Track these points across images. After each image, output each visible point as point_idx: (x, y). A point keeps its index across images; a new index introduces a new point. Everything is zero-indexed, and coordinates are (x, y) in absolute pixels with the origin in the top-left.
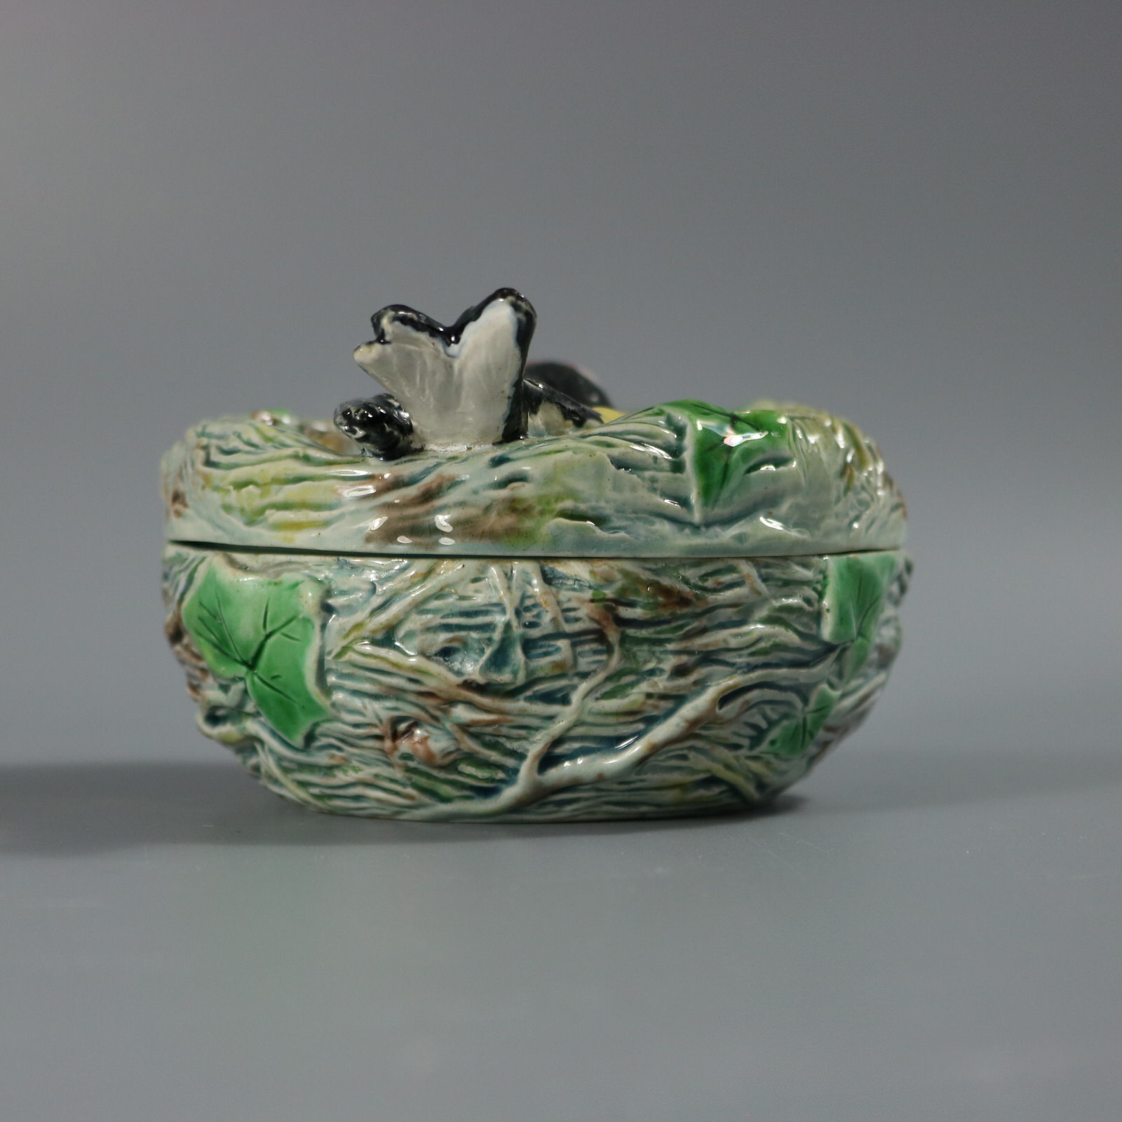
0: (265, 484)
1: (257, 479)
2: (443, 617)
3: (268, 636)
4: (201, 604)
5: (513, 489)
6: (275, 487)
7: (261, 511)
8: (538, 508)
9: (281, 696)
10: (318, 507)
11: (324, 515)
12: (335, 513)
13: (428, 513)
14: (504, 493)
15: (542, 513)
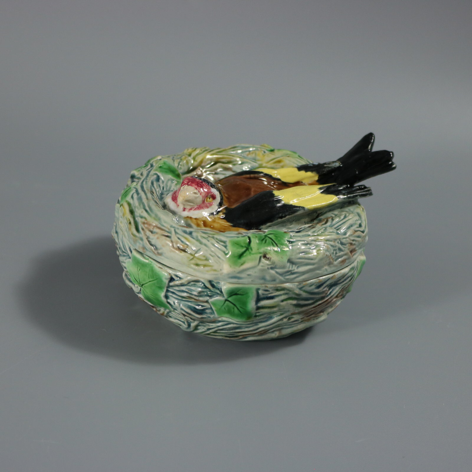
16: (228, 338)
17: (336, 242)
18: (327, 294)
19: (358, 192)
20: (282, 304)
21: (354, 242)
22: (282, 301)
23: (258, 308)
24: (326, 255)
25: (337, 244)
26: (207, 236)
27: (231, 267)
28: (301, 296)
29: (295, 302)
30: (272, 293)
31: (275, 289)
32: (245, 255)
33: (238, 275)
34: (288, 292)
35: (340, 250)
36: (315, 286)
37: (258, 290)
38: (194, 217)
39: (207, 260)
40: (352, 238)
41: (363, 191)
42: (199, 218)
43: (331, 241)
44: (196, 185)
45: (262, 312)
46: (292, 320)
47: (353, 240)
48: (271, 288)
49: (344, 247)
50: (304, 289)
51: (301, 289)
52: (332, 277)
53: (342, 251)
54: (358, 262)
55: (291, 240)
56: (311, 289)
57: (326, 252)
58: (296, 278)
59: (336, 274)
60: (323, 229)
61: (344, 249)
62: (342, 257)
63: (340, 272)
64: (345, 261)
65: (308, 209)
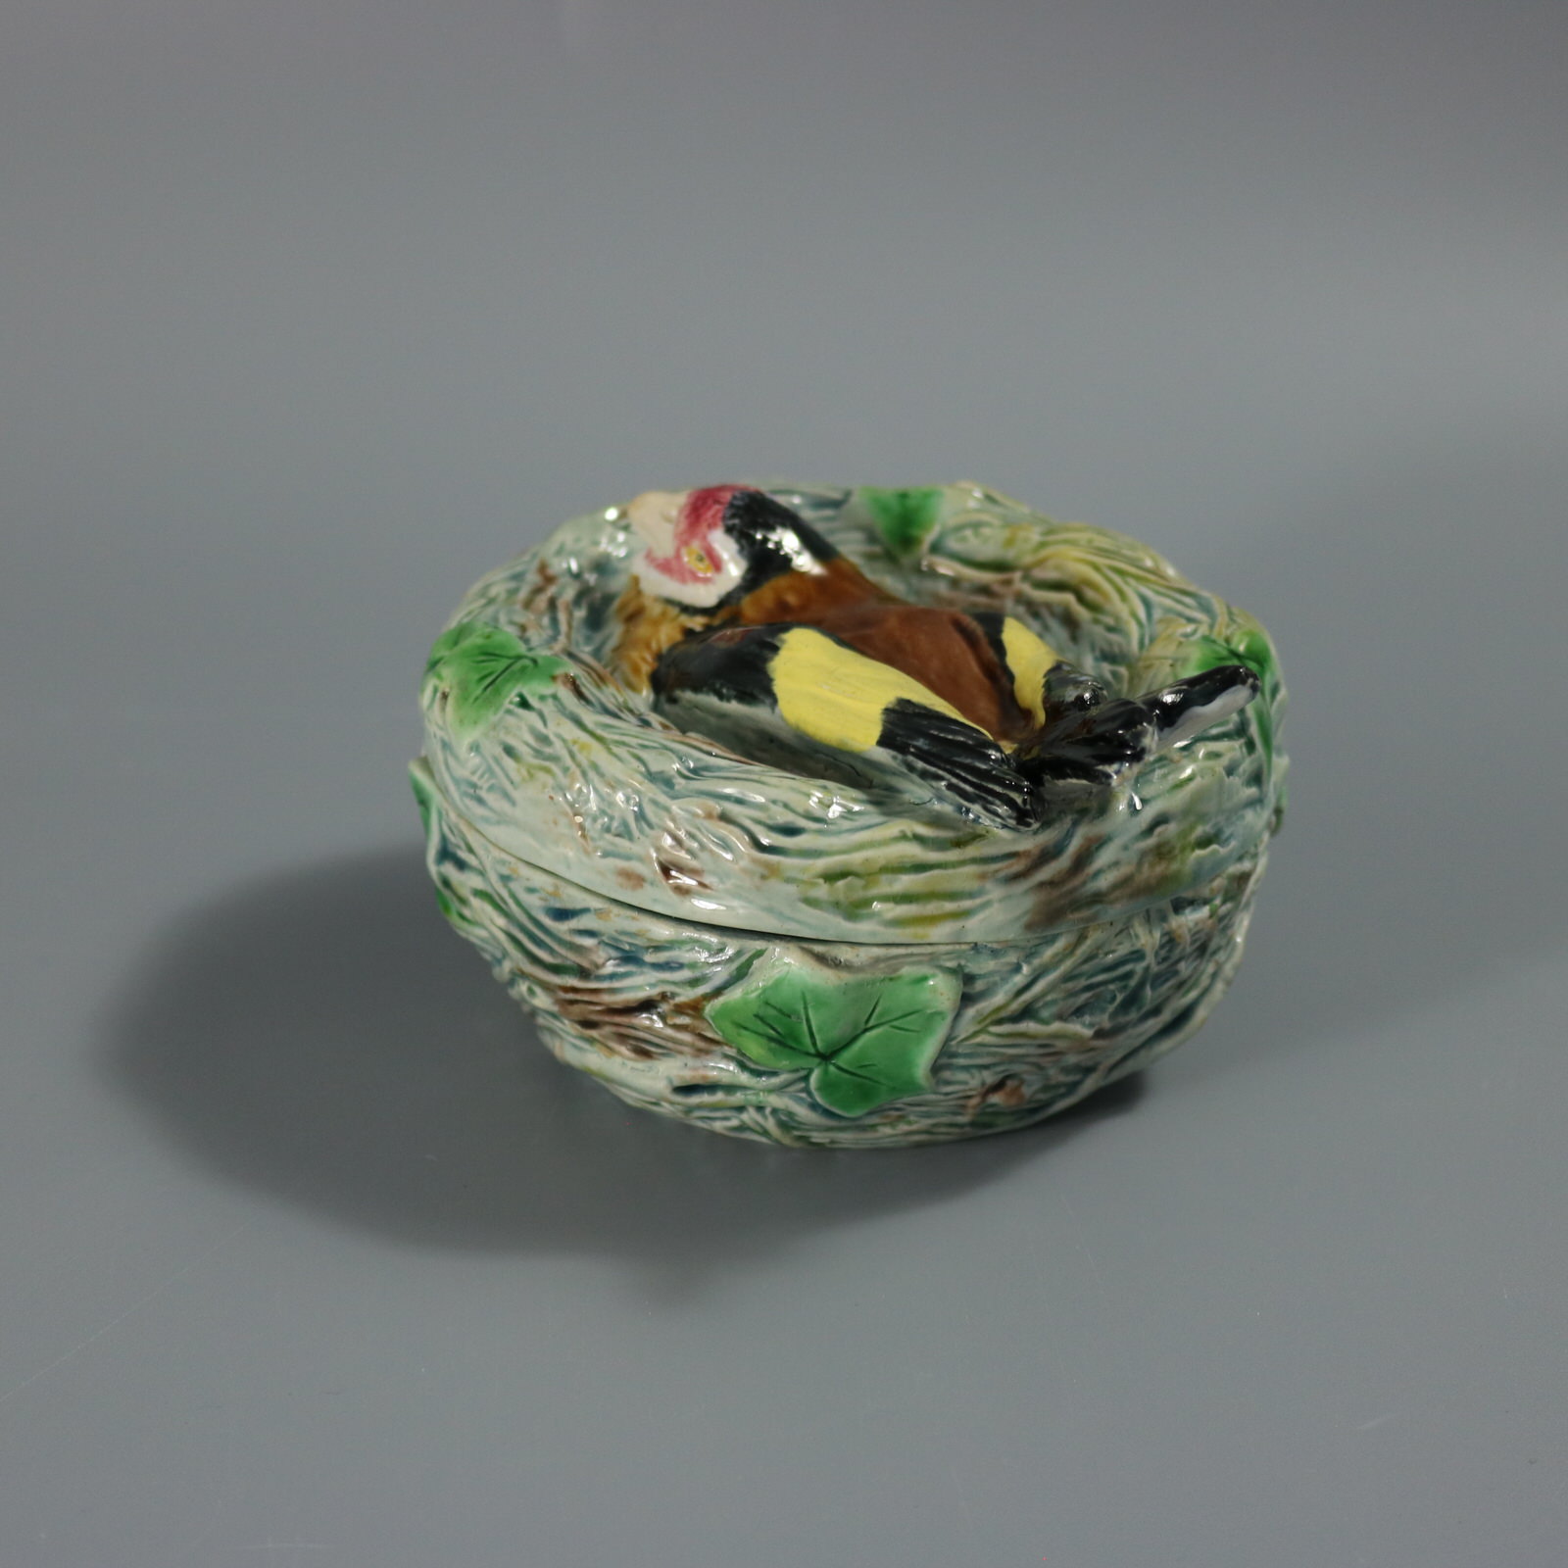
0: (870, 874)
1: (856, 868)
2: (1087, 979)
3: (866, 1030)
4: (767, 1003)
5: (1159, 835)
6: (884, 878)
7: (867, 903)
8: (1178, 846)
9: (859, 1080)
10: (952, 896)
11: (967, 904)
12: (978, 901)
13: (1084, 883)
14: (1151, 841)
15: (1183, 850)
17: (620, 792)
18: (597, 967)
20: (474, 902)
22: (474, 893)
24: (551, 798)
25: (619, 802)
29: (500, 922)
30: (460, 848)
31: (461, 835)
34: (482, 868)
35: (625, 828)
36: (543, 899)
37: (439, 813)
43: (602, 776)
47: (690, 836)
48: (455, 825)
50: (513, 885)
51: (505, 879)
52: (598, 912)
53: (631, 838)
54: (759, 954)
55: (533, 701)
56: (533, 902)
57: (553, 788)
58: (486, 820)
59: (615, 910)
60: (640, 742)
61: (641, 837)
62: (628, 858)
63: (635, 914)
64: (636, 880)
65: (782, 718)
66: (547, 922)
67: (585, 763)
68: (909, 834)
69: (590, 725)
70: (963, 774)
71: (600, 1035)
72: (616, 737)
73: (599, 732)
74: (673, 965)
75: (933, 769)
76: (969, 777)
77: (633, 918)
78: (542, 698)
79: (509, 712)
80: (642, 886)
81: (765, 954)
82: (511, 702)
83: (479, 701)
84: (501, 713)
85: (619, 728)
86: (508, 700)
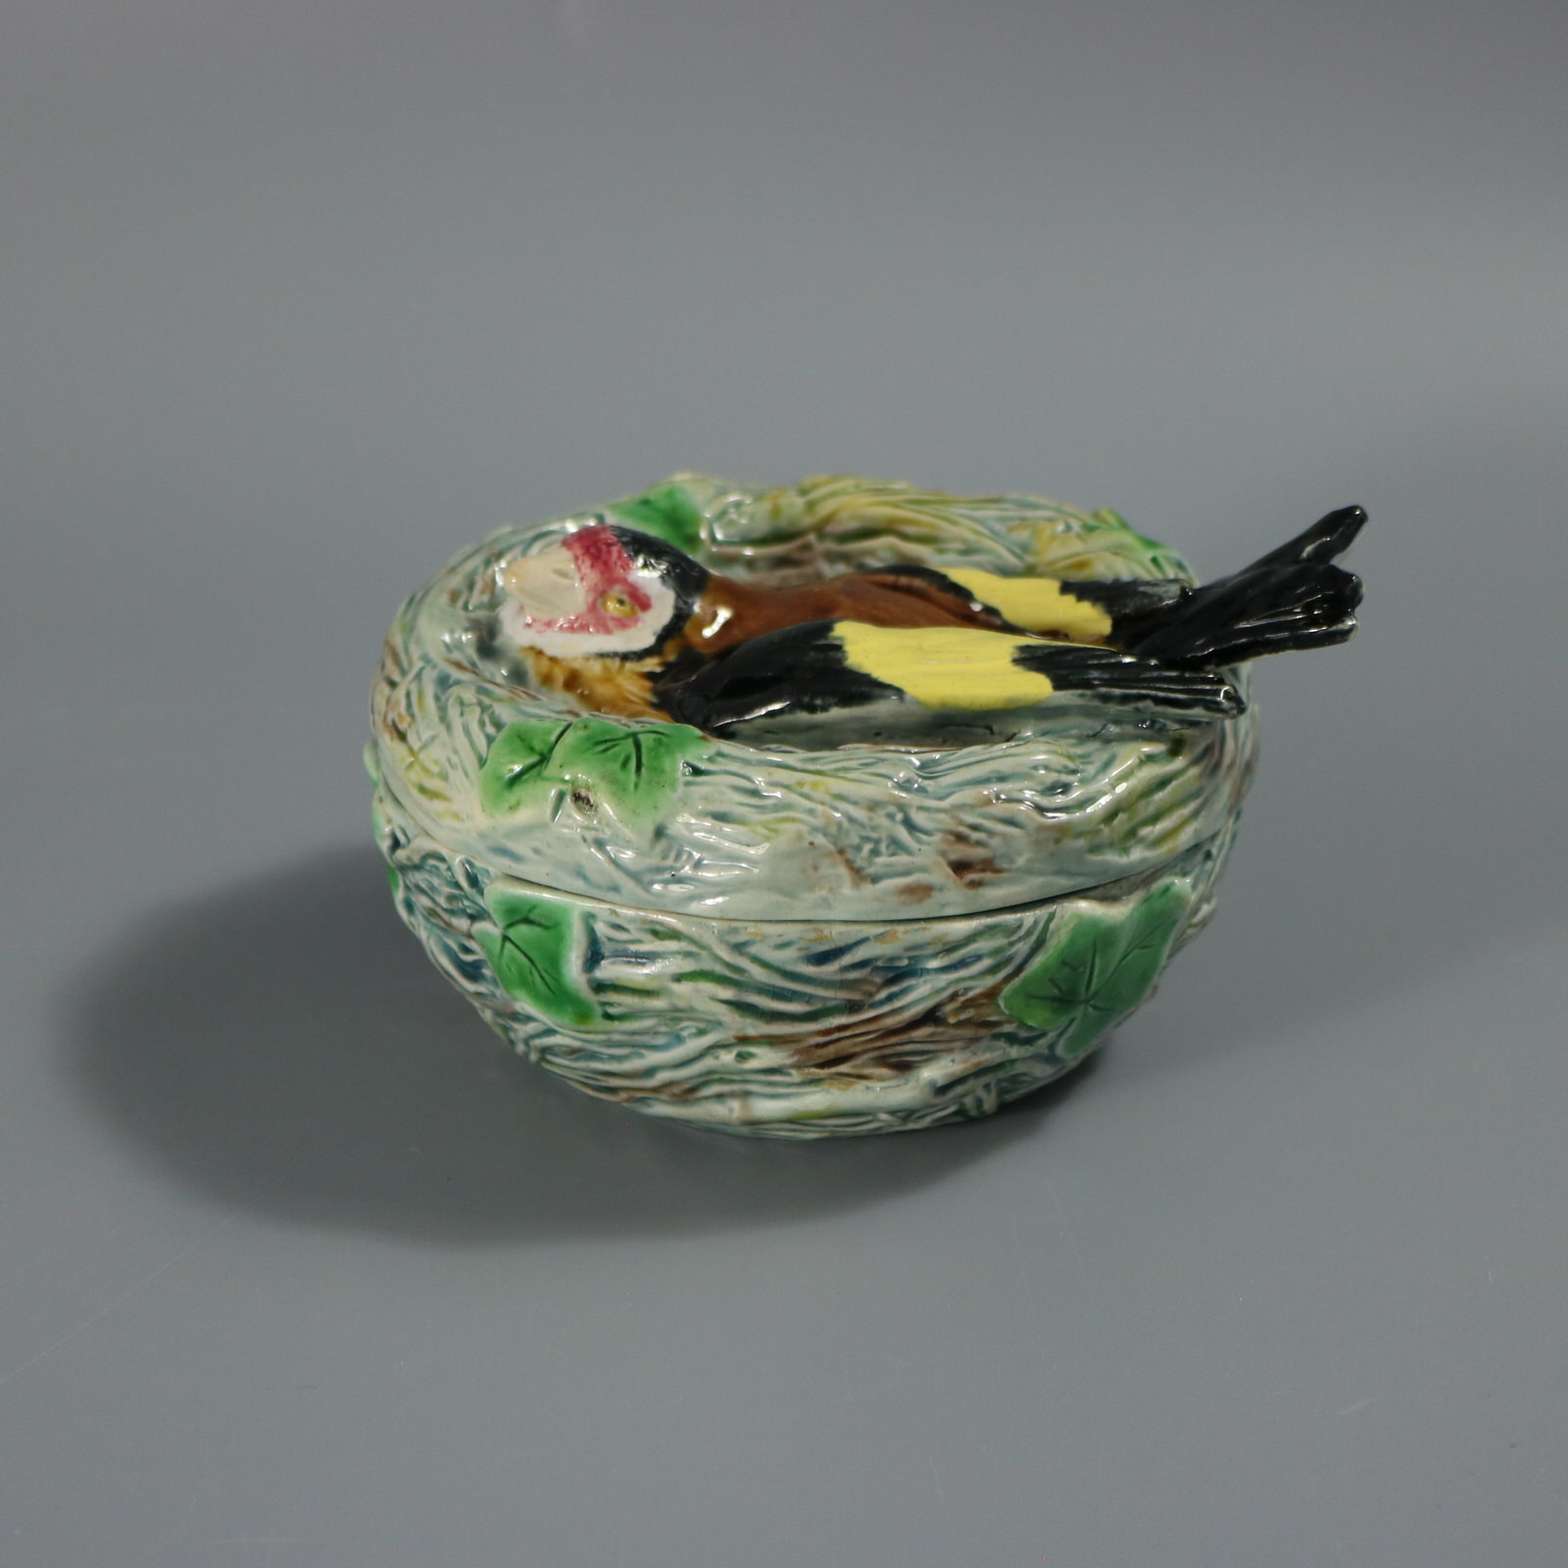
0: (1133, 805)
1: (1124, 803)
4: (1064, 963)
6: (1141, 805)
7: (1135, 831)
10: (1185, 802)
16: (590, 1092)
17: (882, 812)
18: (871, 995)
19: (1158, 685)
20: (677, 987)
21: (975, 836)
22: (679, 978)
23: (600, 987)
24: (811, 844)
25: (884, 822)
26: (474, 700)
27: (484, 810)
28: (746, 975)
29: (727, 993)
30: (639, 941)
31: (647, 926)
32: (525, 777)
33: (510, 845)
34: (693, 949)
35: (896, 846)
36: (800, 949)
37: (589, 918)
38: (550, 651)
39: (444, 777)
40: (970, 818)
41: (1181, 687)
42: (564, 659)
43: (855, 803)
44: (582, 547)
45: (620, 1005)
46: (753, 1064)
47: (975, 828)
48: (632, 920)
49: (919, 841)
50: (753, 950)
51: (738, 948)
52: (879, 937)
53: (907, 851)
54: (1052, 916)
55: (703, 766)
56: (786, 957)
57: (810, 833)
58: (691, 898)
59: (901, 928)
60: (860, 762)
61: (921, 847)
62: (907, 873)
63: (923, 925)
64: (922, 891)
65: (917, 702)
66: (810, 970)
67: (827, 799)
68: (1143, 757)
69: (798, 765)
70: (1165, 686)
71: (854, 1067)
72: (834, 766)
73: (811, 767)
74: (969, 960)
75: (1135, 691)
76: (1172, 687)
77: (924, 929)
78: (710, 760)
79: (688, 784)
80: (929, 896)
81: (1056, 915)
82: (684, 775)
83: (642, 785)
84: (681, 789)
85: (824, 758)
86: (679, 774)
